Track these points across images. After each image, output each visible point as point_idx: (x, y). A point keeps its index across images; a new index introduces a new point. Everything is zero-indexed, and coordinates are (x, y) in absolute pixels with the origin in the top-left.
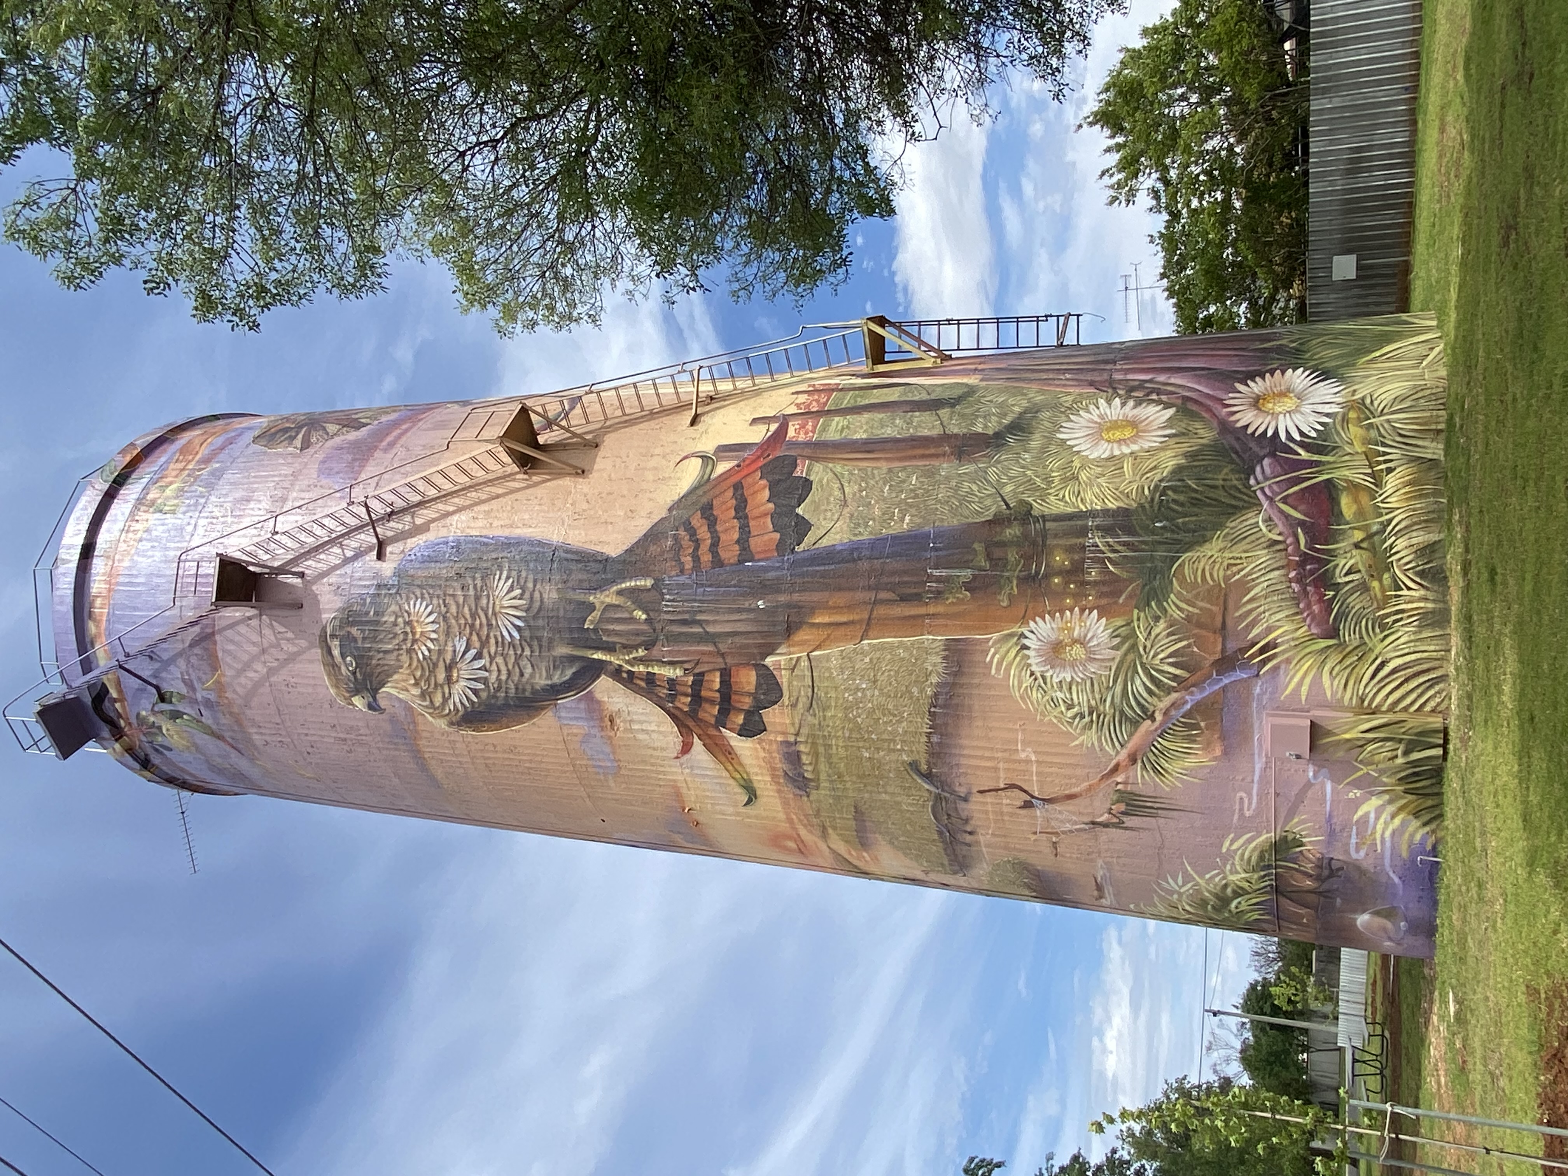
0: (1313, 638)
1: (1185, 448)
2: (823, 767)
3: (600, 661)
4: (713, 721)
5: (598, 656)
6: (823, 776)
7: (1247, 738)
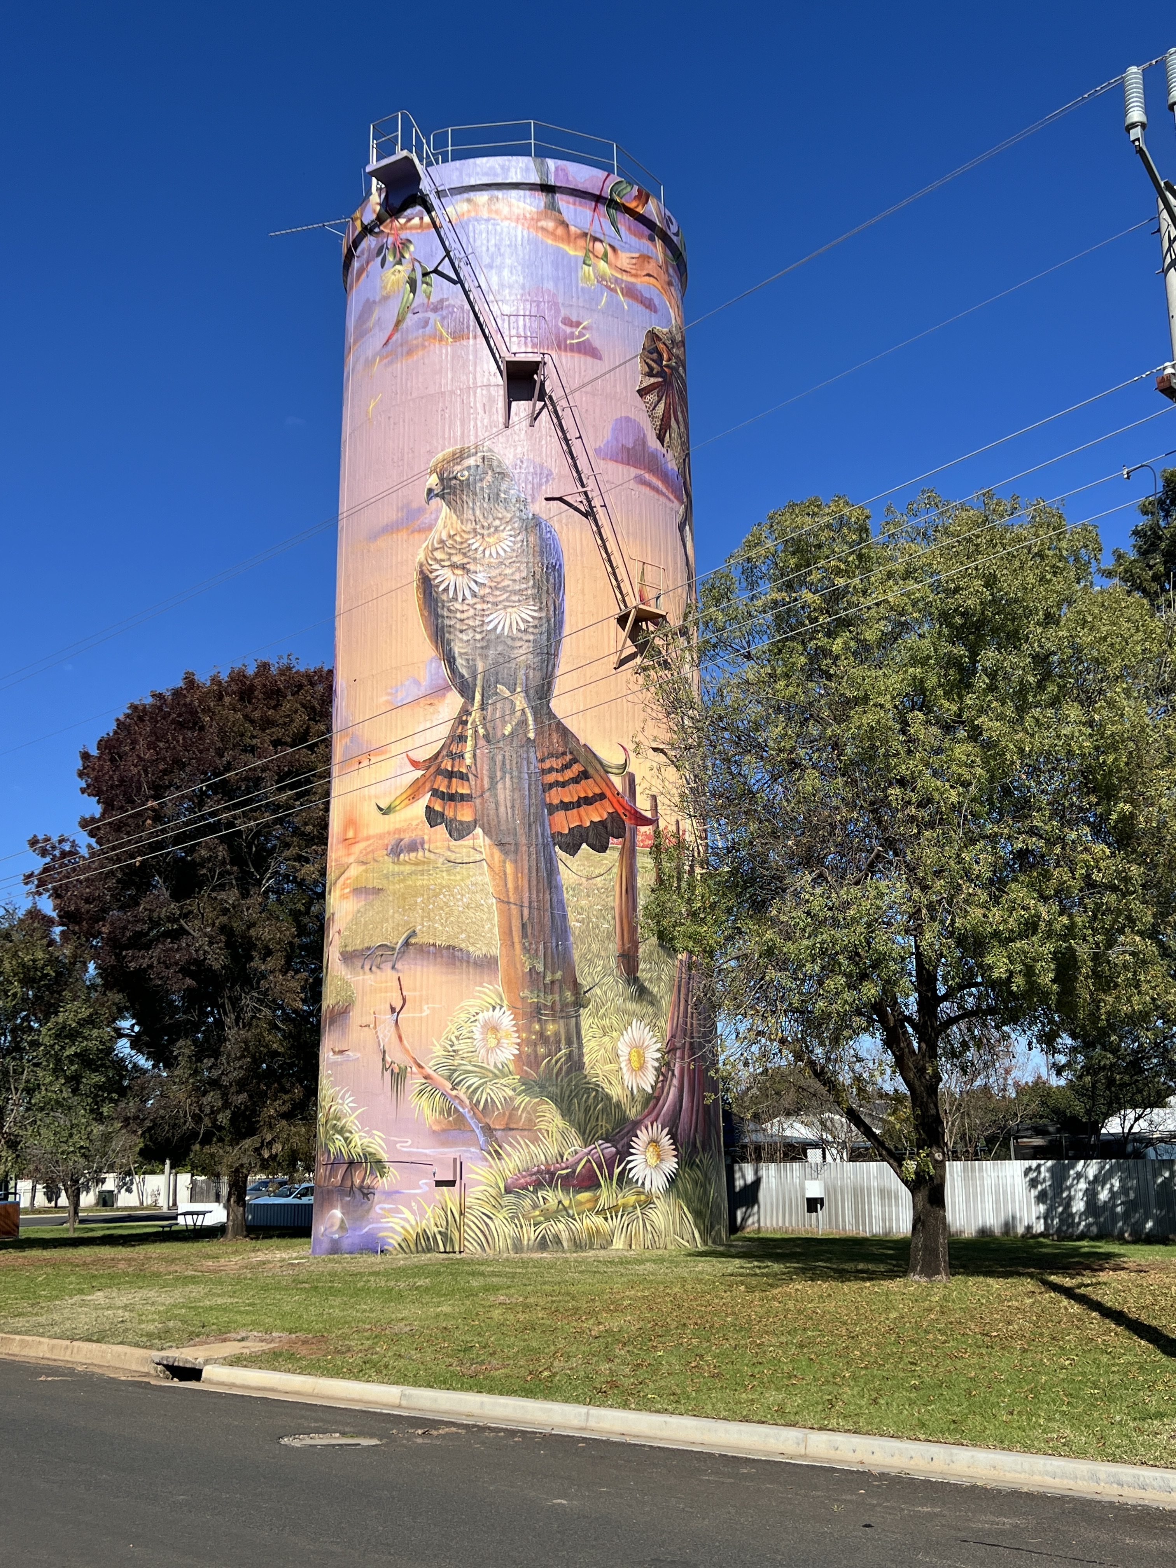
0: (505, 1180)
1: (624, 1100)
2: (407, 869)
3: (473, 699)
4: (436, 787)
5: (478, 697)
6: (402, 868)
7: (444, 1144)
